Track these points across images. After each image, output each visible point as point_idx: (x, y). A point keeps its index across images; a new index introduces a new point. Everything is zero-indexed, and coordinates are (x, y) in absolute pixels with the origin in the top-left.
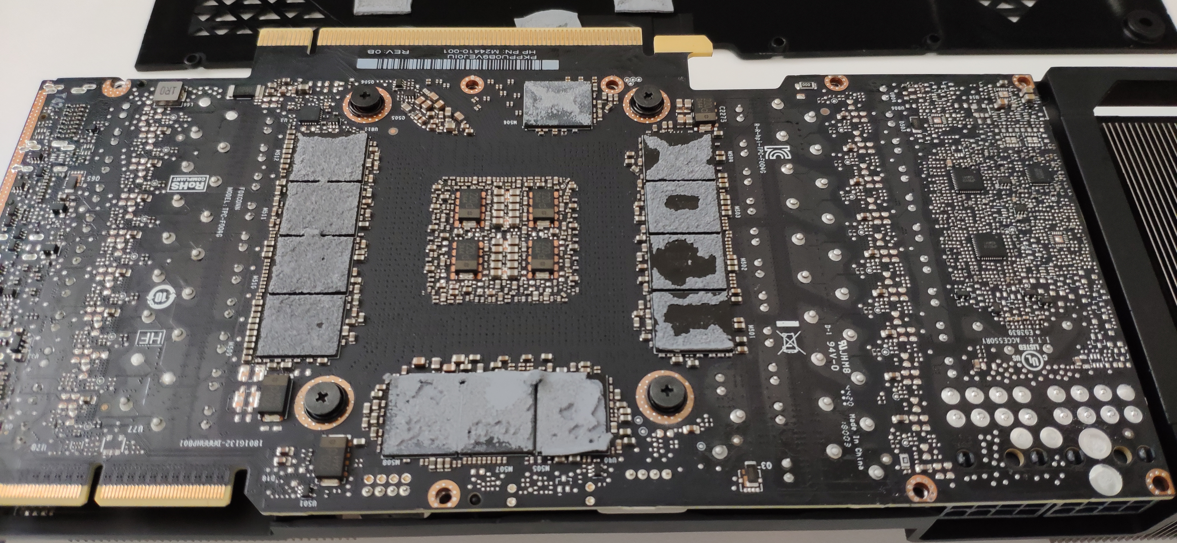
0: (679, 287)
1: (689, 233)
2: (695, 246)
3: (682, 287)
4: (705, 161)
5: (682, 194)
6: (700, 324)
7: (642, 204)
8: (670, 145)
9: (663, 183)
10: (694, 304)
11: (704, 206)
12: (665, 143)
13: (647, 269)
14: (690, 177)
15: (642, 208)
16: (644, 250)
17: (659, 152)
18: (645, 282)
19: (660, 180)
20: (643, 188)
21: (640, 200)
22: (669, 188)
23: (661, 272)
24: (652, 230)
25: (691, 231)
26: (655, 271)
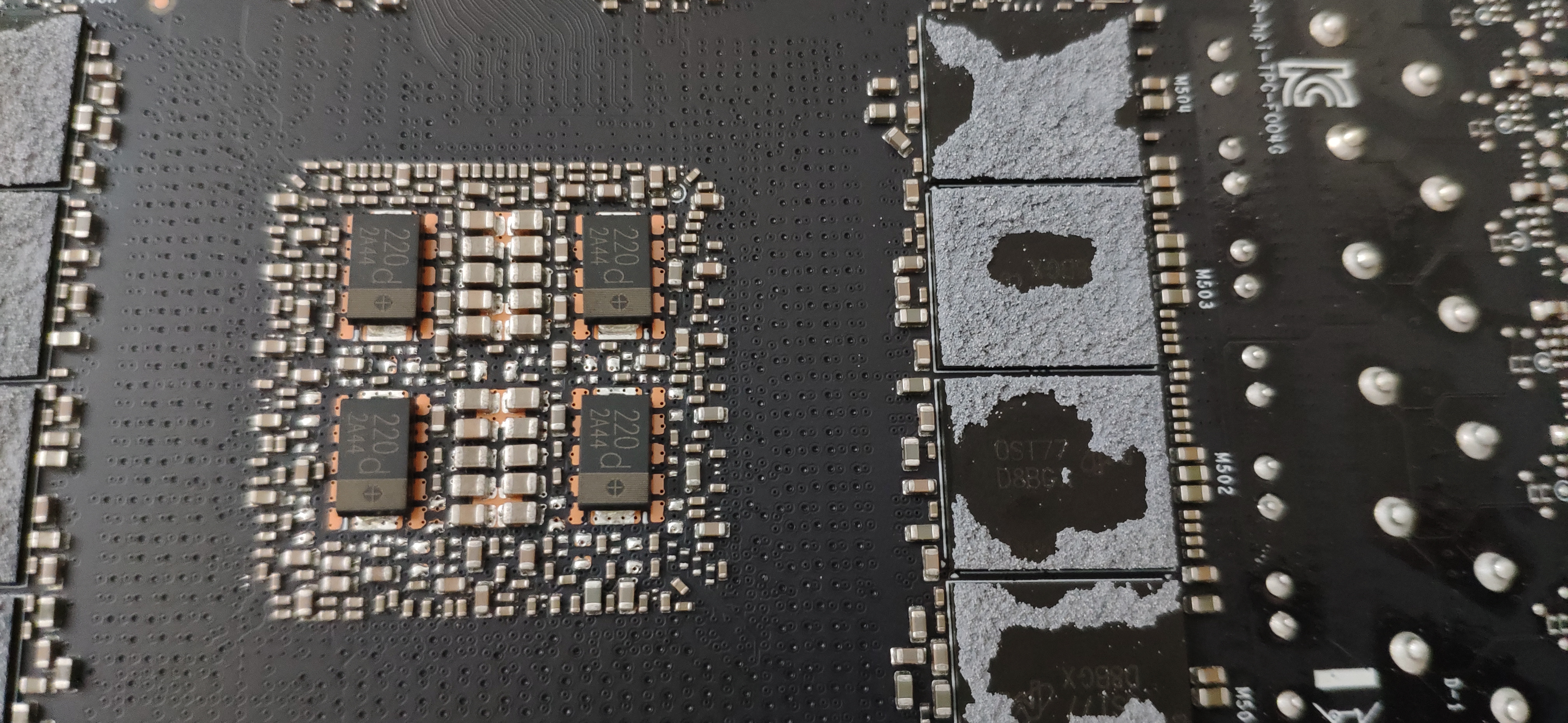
0: (1033, 565)
1: (1065, 371)
2: (1081, 416)
3: (1042, 565)
4: (1110, 114)
5: (1042, 229)
6: (1098, 699)
7: (919, 261)
8: (1007, 56)
9: (983, 189)
10: (1080, 626)
11: (1108, 275)
12: (988, 50)
13: (933, 496)
14: (1066, 169)
15: (917, 277)
16: (926, 427)
17: (970, 81)
18: (929, 543)
19: (973, 181)
20: (921, 205)
21: (910, 249)
22: (1003, 211)
23: (979, 513)
24: (950, 358)
25: (1069, 360)
26: (960, 505)
